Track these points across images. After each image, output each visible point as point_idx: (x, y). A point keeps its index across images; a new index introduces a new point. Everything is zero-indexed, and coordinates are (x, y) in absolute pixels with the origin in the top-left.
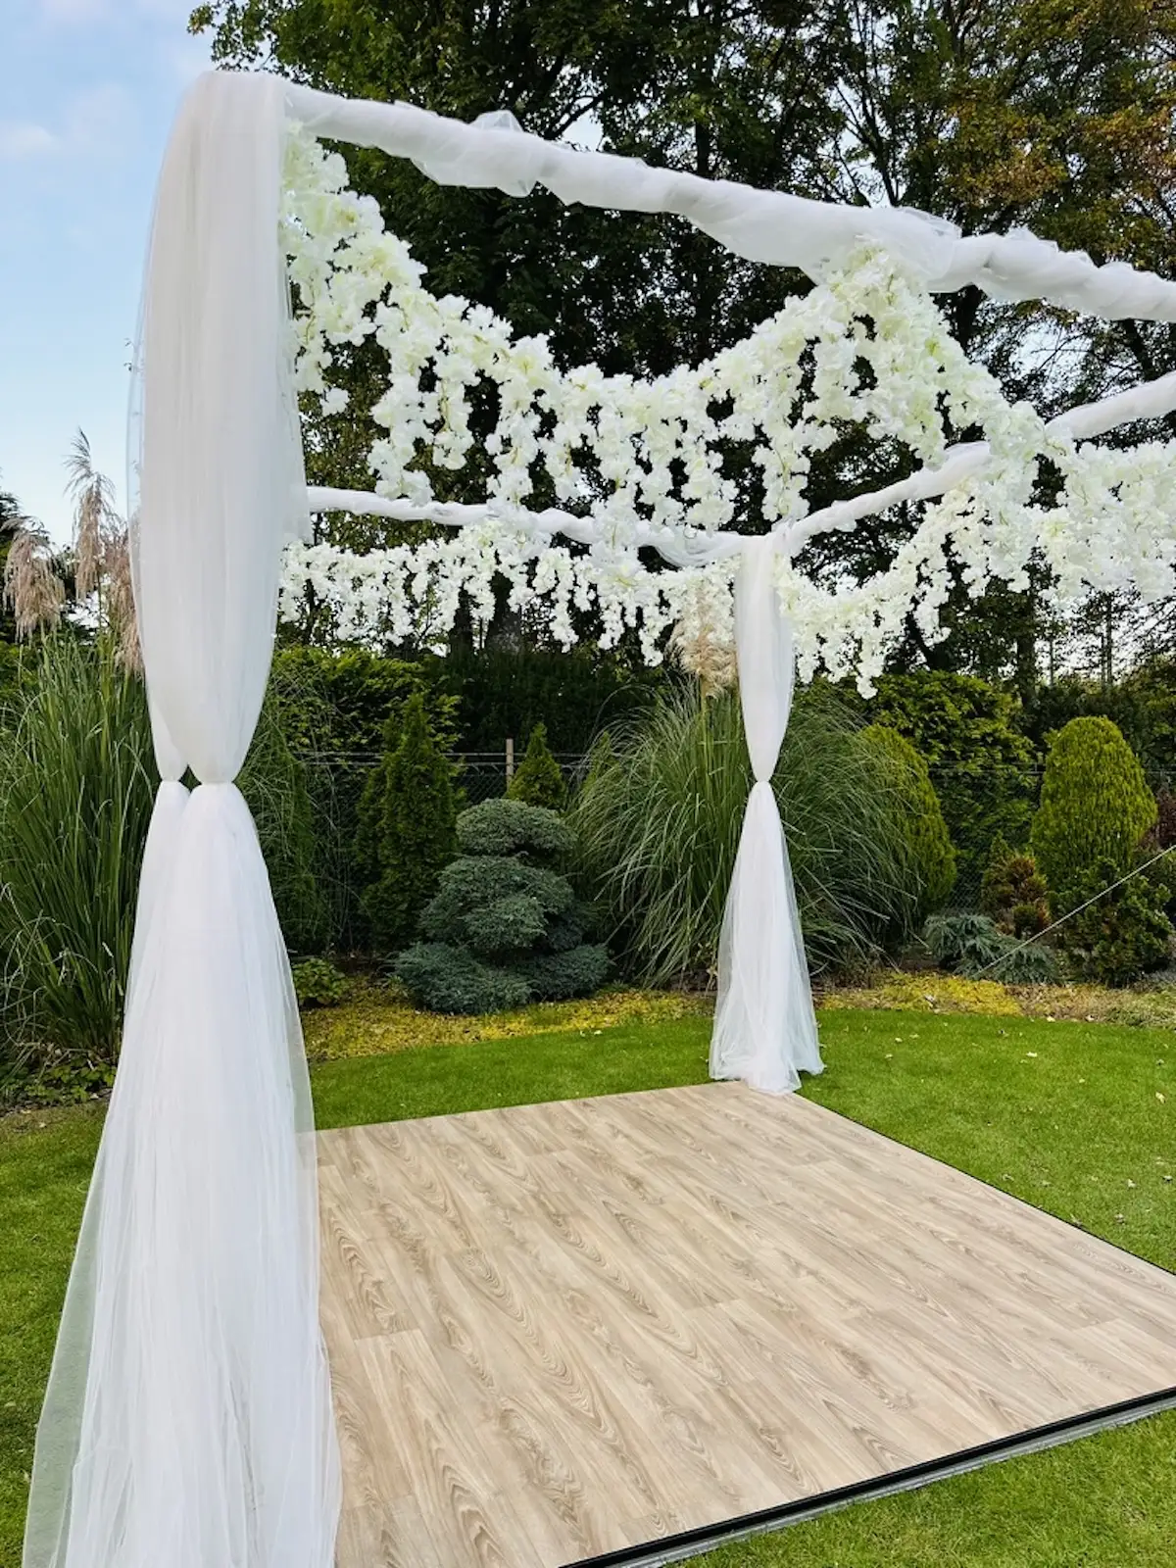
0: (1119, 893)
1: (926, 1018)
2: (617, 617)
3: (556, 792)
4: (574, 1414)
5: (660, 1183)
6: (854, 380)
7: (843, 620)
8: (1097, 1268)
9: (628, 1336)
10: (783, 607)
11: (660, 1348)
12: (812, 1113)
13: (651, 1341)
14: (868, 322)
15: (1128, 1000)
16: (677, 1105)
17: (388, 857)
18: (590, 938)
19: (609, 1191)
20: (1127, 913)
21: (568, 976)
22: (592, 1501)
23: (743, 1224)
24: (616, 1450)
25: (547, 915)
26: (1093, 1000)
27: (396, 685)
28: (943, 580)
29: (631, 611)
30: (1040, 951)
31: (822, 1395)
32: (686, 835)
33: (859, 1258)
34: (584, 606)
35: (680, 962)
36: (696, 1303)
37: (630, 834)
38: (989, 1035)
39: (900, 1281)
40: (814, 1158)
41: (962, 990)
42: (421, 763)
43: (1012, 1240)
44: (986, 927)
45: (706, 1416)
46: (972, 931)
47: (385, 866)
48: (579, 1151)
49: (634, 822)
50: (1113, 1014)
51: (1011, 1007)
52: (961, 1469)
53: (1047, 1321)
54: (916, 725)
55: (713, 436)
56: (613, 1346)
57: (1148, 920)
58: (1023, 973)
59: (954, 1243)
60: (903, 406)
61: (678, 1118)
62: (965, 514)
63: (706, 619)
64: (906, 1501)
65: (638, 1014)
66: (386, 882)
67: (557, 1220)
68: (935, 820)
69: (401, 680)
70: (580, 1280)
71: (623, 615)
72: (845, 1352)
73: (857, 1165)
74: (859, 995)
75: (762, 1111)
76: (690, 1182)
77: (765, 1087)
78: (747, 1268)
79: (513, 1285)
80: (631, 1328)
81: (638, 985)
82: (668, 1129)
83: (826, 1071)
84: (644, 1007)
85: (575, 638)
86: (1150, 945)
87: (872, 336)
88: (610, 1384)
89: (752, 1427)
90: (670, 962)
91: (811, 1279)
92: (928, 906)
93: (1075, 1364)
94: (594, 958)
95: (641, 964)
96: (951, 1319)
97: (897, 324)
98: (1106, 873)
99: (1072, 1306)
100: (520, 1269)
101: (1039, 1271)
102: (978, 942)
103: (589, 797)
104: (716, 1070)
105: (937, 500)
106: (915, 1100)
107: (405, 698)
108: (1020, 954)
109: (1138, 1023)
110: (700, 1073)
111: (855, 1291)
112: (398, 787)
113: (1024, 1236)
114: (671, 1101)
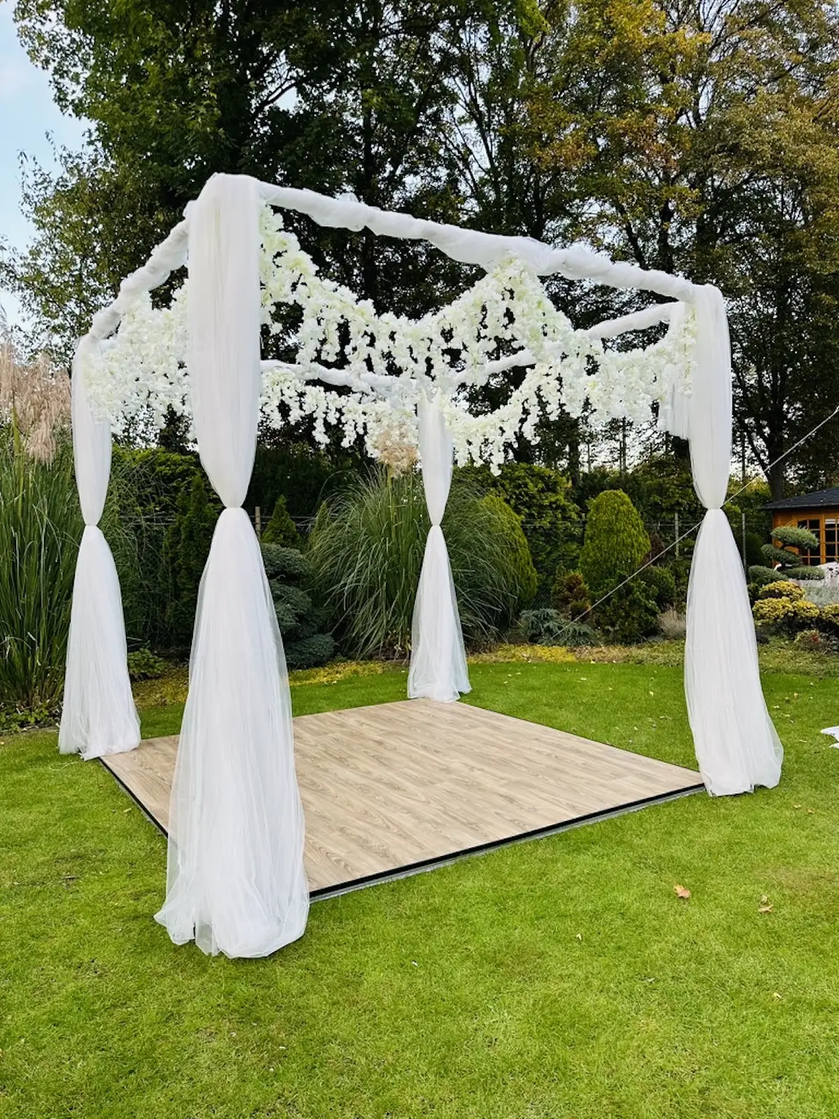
0: (629, 590)
1: (524, 665)
2: (353, 428)
3: (294, 540)
4: (375, 826)
5: (391, 742)
6: (506, 321)
7: (482, 432)
8: (618, 759)
9: (393, 798)
10: (447, 424)
11: (412, 802)
12: (466, 708)
13: (405, 799)
14: (511, 292)
15: (634, 651)
16: (393, 710)
17: (184, 584)
18: (322, 631)
19: (366, 748)
20: (634, 602)
21: (310, 653)
22: (393, 851)
23: (440, 755)
24: (400, 835)
25: (297, 615)
26: (616, 652)
27: (177, 471)
28: (535, 411)
29: (360, 425)
30: (585, 628)
31: (493, 811)
32: (382, 564)
33: (503, 763)
34: (334, 422)
35: (379, 642)
36: (424, 784)
37: (348, 563)
38: (561, 671)
39: (524, 770)
40: (472, 727)
41: (543, 651)
42: (205, 522)
43: (578, 752)
44: (555, 616)
45: (439, 821)
46: (547, 618)
47: (183, 590)
48: (342, 732)
49: (349, 556)
50: (627, 659)
51: (570, 658)
52: (560, 831)
53: (597, 779)
54: (511, 497)
55: (445, 346)
56: (387, 802)
57: (645, 605)
58: (577, 640)
59: (549, 755)
60: (528, 333)
61: (394, 715)
62: (547, 375)
63: (403, 430)
64: (537, 842)
65: (356, 672)
66: (185, 600)
67: (341, 760)
68: (525, 553)
69: (180, 468)
70: (363, 781)
71: (355, 427)
72: (501, 796)
73: (495, 728)
74: (485, 656)
75: (440, 710)
76: (411, 741)
77: (440, 699)
78: (447, 770)
79: (327, 786)
80: (394, 795)
81: (352, 658)
82: (390, 721)
83: (472, 691)
84: (359, 669)
85: (328, 441)
86: (648, 620)
87: (512, 298)
88: (389, 814)
89: (463, 823)
90: (371, 646)
91: (479, 772)
92: (522, 605)
93: (610, 792)
94: (325, 642)
95: (353, 645)
96: (551, 781)
97: (524, 293)
98: (622, 578)
99: (608, 773)
100: (328, 779)
101: (591, 762)
102: (551, 624)
103: (319, 542)
104: (411, 693)
105: (532, 367)
106: (522, 701)
107: (184, 480)
108: (575, 630)
109: (641, 662)
110: (403, 696)
111: (503, 775)
112: (190, 537)
113: (583, 750)
114: (389, 709)
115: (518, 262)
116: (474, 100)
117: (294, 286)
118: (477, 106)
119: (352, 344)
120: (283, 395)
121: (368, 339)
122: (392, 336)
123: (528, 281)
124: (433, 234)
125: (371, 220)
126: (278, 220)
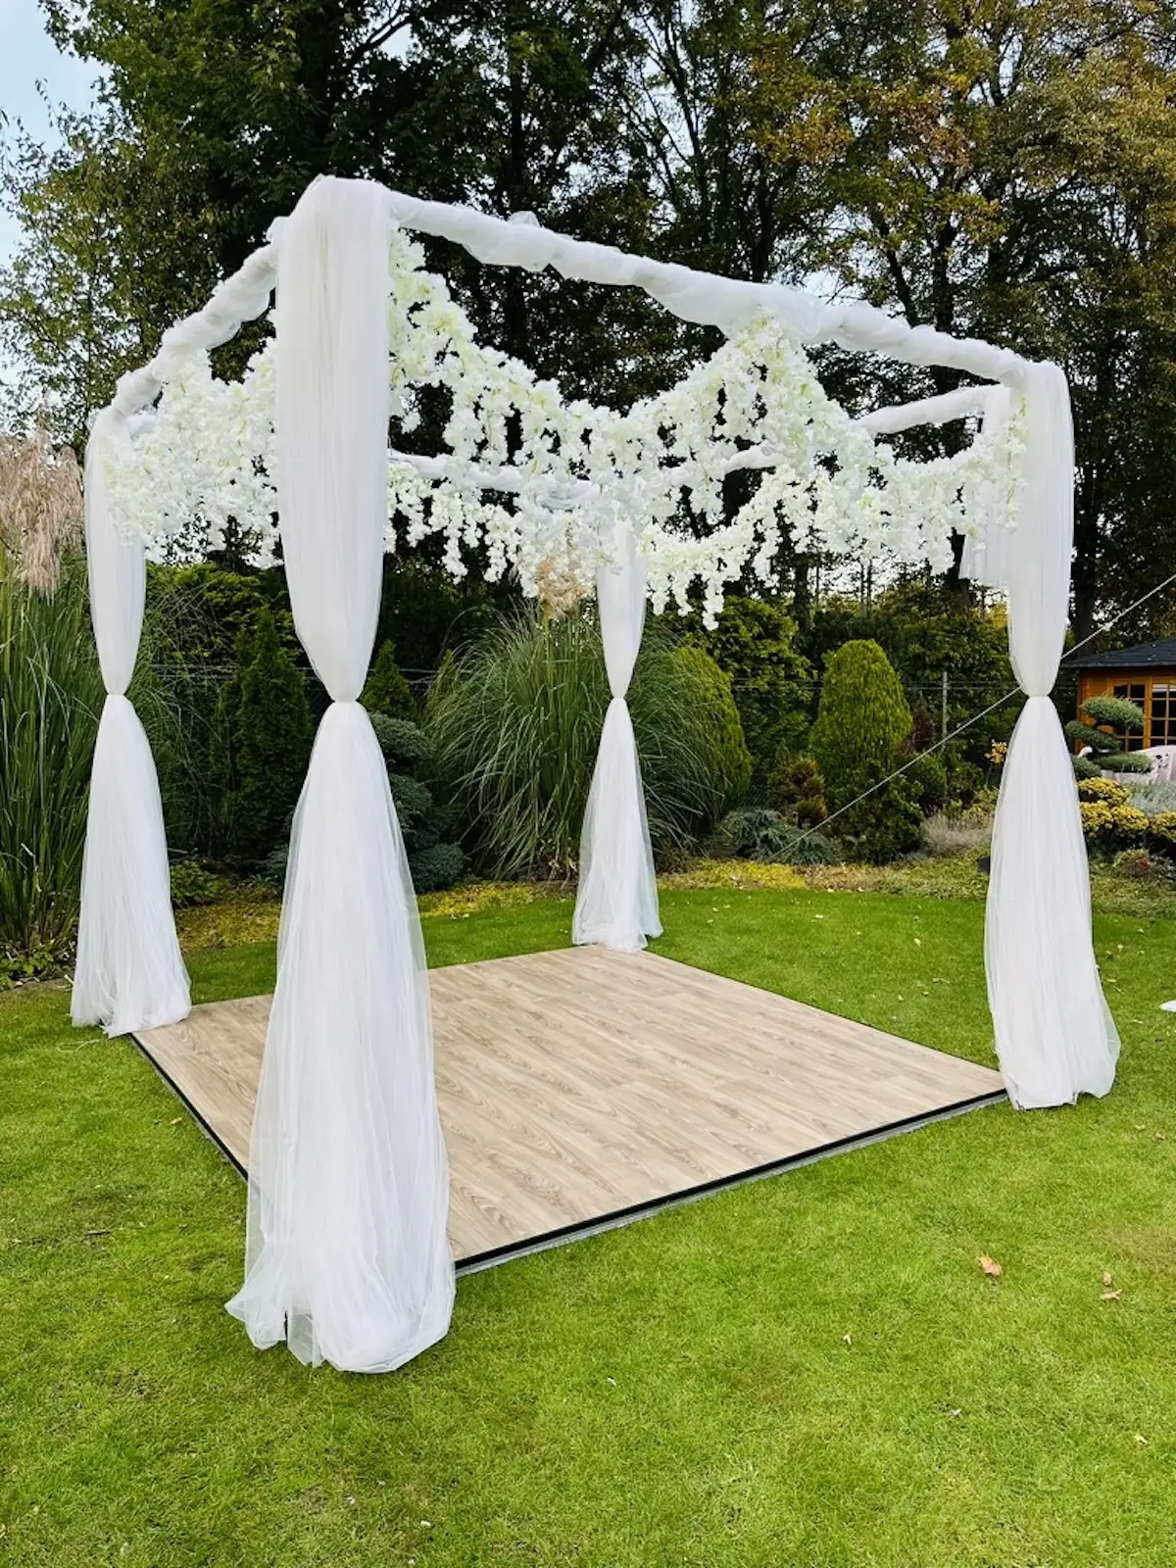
0: (883, 789)
1: (733, 893)
2: (501, 554)
3: (405, 706)
4: (540, 1152)
5: (554, 1015)
6: (755, 414)
7: (691, 563)
8: (882, 1048)
9: (564, 1108)
10: (639, 549)
11: (588, 1112)
12: (658, 962)
13: (582, 1109)
14: (763, 369)
15: (889, 874)
16: (553, 964)
17: (248, 767)
18: (446, 838)
19: (518, 1023)
20: (888, 804)
21: (430, 871)
22: (569, 1195)
23: (627, 1037)
24: (577, 1169)
25: (411, 817)
26: (862, 875)
27: (235, 599)
29: (512, 548)
30: (819, 839)
31: (708, 1130)
32: (535, 746)
33: (717, 1051)
34: (474, 544)
35: (528, 855)
36: (607, 1085)
37: (484, 745)
38: (785, 904)
39: (749, 1063)
40: (668, 992)
41: (759, 872)
42: (277, 677)
43: (822, 1035)
44: (775, 820)
45: (633, 1146)
46: (765, 823)
47: (246, 775)
48: (482, 998)
49: (486, 733)
50: (879, 886)
51: (798, 883)
52: (806, 1162)
53: (852, 1079)
54: (715, 646)
56: (554, 1114)
57: (906, 810)
58: (806, 857)
59: (781, 1039)
60: (786, 433)
61: (555, 971)
62: (794, 484)
63: (574, 556)
64: (774, 1180)
65: (495, 900)
66: (248, 790)
67: (484, 1043)
68: (735, 729)
69: (239, 594)
70: (519, 1078)
71: (506, 552)
72: (718, 1105)
73: (701, 994)
74: (677, 878)
75: (622, 964)
76: (580, 1013)
77: (620, 947)
78: (637, 1062)
79: (467, 1085)
80: (563, 1102)
81: (490, 878)
82: (551, 980)
83: (663, 935)
84: (500, 895)
85: (465, 571)
86: (908, 830)
87: (763, 378)
88: (558, 1133)
89: (666, 1149)
90: (517, 862)
91: (685, 1066)
92: (732, 803)
93: (874, 1102)
94: (450, 854)
95: (492, 859)
96: (787, 1082)
97: (783, 372)
98: (874, 772)
99: (868, 1070)
100: (468, 1075)
101: (843, 1052)
102: (770, 832)
103: (444, 711)
104: (577, 937)
106: (736, 951)
107: (244, 612)
108: (803, 841)
109: (897, 891)
110: (565, 940)
111: (717, 1071)
112: (255, 699)
113: (829, 1032)
114: (546, 961)
115: (775, 325)
116: (672, 52)
117: (441, 355)
118: (677, 61)
119: (526, 448)
120: (399, 501)
121: (549, 442)
122: (585, 437)
123: (790, 353)
124: (650, 278)
125: (557, 255)
126: (418, 253)
